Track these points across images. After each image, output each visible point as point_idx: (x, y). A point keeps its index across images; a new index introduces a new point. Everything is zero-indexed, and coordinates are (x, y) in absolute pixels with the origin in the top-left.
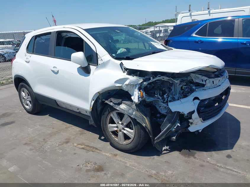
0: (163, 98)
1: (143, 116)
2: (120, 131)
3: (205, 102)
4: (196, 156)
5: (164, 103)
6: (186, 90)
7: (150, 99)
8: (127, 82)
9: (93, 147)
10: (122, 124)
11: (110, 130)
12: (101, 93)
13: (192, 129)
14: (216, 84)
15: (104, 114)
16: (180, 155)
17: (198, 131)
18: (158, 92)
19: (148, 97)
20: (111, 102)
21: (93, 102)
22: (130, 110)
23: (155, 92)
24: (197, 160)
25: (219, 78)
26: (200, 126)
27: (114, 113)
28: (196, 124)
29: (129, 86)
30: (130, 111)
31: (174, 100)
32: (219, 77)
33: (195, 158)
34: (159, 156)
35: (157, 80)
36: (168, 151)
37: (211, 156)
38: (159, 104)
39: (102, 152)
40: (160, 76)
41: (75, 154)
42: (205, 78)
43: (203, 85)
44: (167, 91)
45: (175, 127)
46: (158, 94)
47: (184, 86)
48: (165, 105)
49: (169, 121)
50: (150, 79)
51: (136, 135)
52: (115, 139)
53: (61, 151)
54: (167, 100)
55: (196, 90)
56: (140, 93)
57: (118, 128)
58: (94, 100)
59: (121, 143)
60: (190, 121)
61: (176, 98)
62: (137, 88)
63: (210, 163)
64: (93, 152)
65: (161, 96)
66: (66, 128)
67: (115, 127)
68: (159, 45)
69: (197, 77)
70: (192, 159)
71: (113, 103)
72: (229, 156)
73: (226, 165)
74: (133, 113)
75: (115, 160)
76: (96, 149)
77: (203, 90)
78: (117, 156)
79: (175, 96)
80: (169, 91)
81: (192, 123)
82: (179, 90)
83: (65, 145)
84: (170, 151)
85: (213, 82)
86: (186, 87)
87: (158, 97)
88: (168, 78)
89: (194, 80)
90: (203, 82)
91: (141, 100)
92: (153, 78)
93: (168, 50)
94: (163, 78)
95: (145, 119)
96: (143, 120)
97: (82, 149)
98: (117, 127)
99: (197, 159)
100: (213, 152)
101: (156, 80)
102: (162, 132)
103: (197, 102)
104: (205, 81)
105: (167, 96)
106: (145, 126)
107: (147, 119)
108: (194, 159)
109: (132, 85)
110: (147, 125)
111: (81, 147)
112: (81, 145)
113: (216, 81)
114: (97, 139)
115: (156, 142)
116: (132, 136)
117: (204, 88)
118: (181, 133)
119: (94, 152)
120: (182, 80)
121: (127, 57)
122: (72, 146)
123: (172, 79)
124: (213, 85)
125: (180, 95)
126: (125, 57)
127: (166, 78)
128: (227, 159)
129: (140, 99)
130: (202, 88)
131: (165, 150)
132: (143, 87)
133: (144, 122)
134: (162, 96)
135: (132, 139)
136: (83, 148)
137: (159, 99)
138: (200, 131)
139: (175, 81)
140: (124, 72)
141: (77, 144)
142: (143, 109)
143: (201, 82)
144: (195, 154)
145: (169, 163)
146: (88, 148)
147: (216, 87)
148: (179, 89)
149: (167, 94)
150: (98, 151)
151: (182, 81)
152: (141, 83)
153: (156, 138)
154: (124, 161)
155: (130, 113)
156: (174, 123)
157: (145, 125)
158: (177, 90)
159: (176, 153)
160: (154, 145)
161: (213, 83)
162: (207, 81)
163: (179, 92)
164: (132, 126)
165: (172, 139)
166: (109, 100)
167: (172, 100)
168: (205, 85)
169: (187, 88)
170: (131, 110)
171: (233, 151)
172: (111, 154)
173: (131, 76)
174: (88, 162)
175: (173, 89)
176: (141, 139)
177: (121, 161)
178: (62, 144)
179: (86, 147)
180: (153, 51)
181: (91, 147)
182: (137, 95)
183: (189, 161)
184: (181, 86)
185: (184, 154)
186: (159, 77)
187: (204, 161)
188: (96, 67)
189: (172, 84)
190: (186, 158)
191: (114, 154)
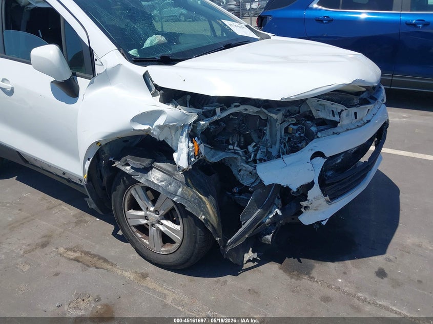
0: (247, 153)
1: (200, 197)
2: (153, 225)
3: (337, 160)
4: (314, 273)
5: (247, 163)
6: (297, 135)
7: (217, 157)
8: (160, 121)
9: (99, 256)
10: (156, 212)
11: (132, 222)
12: (103, 144)
13: (307, 219)
14: (362, 119)
15: (115, 190)
16: (281, 272)
17: (319, 223)
18: (235, 139)
19: (213, 151)
20: (127, 164)
21: (88, 163)
22: (170, 184)
23: (229, 140)
24: (315, 284)
25: (369, 107)
26: (323, 212)
27: (138, 187)
28: (316, 210)
29: (166, 129)
30: (171, 188)
31: (268, 157)
32: (369, 103)
33: (312, 278)
34: (236, 275)
35: (232, 114)
36: (256, 263)
37: (345, 273)
38: (238, 166)
39: (115, 269)
40: (239, 106)
41: (57, 274)
42: (338, 107)
43: (334, 124)
44: (254, 136)
45: (271, 216)
46: (236, 144)
47: (292, 126)
48: (250, 168)
49: (259, 204)
50: (214, 113)
51: (185, 236)
52: (143, 242)
53: (28, 267)
54: (255, 155)
55: (319, 134)
56: (193, 146)
57: (148, 220)
58: (89, 159)
59: (155, 249)
60: (304, 204)
61: (274, 153)
62: (184, 135)
63: (343, 292)
64: (97, 268)
65: (241, 148)
66: (49, 209)
67: (141, 217)
68: (240, 28)
69: (320, 105)
70: (305, 281)
71: (132, 168)
72: (381, 273)
73: (376, 295)
74: (176, 191)
75: (141, 289)
76: (105, 260)
77: (334, 133)
78: (148, 279)
79: (272, 148)
80: (260, 137)
81: (306, 208)
82: (281, 136)
83: (38, 252)
84: (261, 263)
85: (355, 114)
86: (296, 127)
87: (234, 149)
88: (257, 109)
89: (314, 113)
90: (334, 115)
91: (194, 161)
92: (222, 110)
93: (260, 40)
94: (246, 110)
95: (204, 203)
96: (201, 204)
97: (74, 262)
98: (146, 217)
99: (317, 281)
100: (348, 263)
101: (229, 115)
102: (243, 227)
103: (320, 161)
104: (340, 114)
105: (255, 148)
106: (204, 219)
107: (211, 202)
108: (309, 282)
109: (174, 127)
110: (210, 216)
111: (73, 257)
112: (75, 251)
113: (363, 112)
114: (109, 235)
115: (228, 249)
116: (178, 238)
117: (336, 130)
118: (284, 224)
119: (98, 270)
120: (288, 111)
121: (162, 57)
122: (53, 255)
123: (266, 111)
124: (356, 120)
125: (283, 146)
126: (158, 57)
127: (252, 110)
128: (378, 279)
129: (193, 159)
130: (331, 131)
131: (249, 261)
132: (199, 132)
133: (202, 211)
134: (244, 147)
135: (177, 244)
136: (77, 260)
137: (238, 154)
138: (324, 223)
139: (272, 115)
140: (154, 95)
141: (66, 249)
142: (202, 180)
143: (330, 117)
144: (312, 269)
145: (257, 293)
146: (88, 258)
147: (361, 126)
148: (280, 133)
149: (254, 144)
150: (109, 267)
151: (288, 114)
152: (195, 122)
153: (229, 241)
154: (160, 290)
155: (171, 192)
156: (268, 209)
157: (203, 217)
158: (276, 135)
159: (272, 268)
160: (224, 256)
161: (356, 118)
162: (344, 114)
163: (281, 138)
164: (178, 217)
165: (265, 241)
166: (123, 159)
167: (266, 158)
168: (339, 123)
169: (298, 130)
170: (174, 184)
171: (390, 260)
172: (136, 272)
173: (170, 106)
174: (81, 297)
175: (268, 132)
176: (197, 245)
177: (154, 290)
178: (33, 250)
179: (83, 255)
180: (226, 41)
181: (95, 256)
182: (185, 151)
183: (298, 288)
184: (285, 125)
185: (288, 271)
186: (235, 106)
187: (329, 286)
188: (90, 81)
189: (266, 121)
190: (293, 280)
191: (141, 273)
